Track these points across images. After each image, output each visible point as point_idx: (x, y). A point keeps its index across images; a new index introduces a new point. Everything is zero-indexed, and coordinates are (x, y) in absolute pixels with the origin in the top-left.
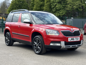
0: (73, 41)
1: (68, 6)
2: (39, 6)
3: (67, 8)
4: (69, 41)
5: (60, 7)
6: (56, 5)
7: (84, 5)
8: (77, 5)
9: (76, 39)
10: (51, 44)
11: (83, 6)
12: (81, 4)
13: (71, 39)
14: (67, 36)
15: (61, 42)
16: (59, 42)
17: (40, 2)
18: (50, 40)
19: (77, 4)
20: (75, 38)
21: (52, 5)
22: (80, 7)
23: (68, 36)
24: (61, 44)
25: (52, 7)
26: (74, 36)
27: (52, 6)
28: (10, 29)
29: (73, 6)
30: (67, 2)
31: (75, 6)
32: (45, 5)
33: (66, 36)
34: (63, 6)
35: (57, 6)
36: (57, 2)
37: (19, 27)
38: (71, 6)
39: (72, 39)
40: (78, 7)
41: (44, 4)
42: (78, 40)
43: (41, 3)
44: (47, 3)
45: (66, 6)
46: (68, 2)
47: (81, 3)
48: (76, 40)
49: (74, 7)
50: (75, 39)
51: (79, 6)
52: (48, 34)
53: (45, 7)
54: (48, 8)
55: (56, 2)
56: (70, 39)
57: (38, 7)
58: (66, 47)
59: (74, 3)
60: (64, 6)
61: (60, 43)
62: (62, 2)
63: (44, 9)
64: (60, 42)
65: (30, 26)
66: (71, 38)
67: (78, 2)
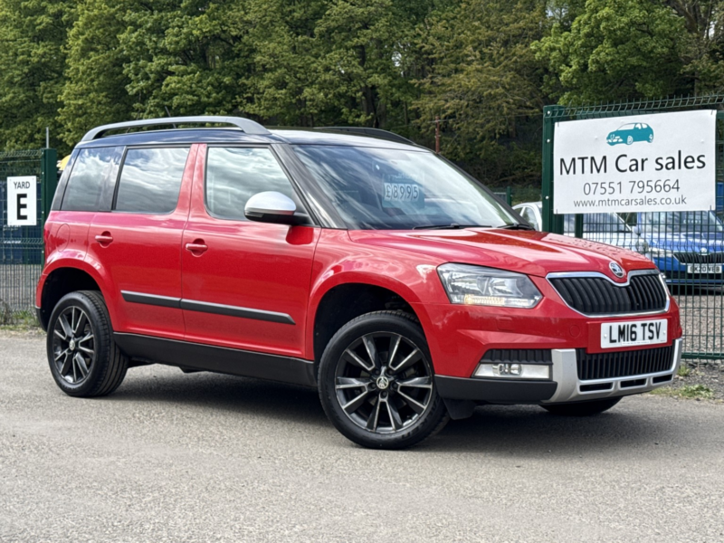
0: (629, 343)
1: (263, 84)
2: (16, 74)
3: (250, 100)
4: (605, 344)
5: (192, 93)
6: (163, 74)
7: (378, 79)
8: (328, 77)
9: (648, 334)
10: (486, 371)
11: (371, 92)
12: (359, 76)
13: (615, 335)
14: (593, 312)
15: (557, 354)
16: (541, 355)
17: (26, 44)
18: (476, 343)
19: (327, 69)
20: (639, 323)
21: (128, 69)
22: (353, 99)
23: (599, 312)
24: (551, 365)
25: (131, 90)
26: (633, 309)
27: (128, 80)
28: (97, 266)
29: (300, 91)
30: (253, 51)
31: (314, 89)
32: (69, 72)
33: (585, 311)
34: (218, 86)
35: (171, 82)
36: (175, 54)
37: (195, 250)
38: (281, 84)
39: (621, 333)
40: (339, 96)
41: (64, 66)
42: (655, 341)
43: (40, 50)
44: (84, 53)
45: (244, 88)
46: (258, 58)
47: (362, 63)
48: (648, 342)
49: (307, 92)
50: (639, 330)
51: (343, 89)
52: (456, 299)
53: (68, 88)
54: (102, 96)
55: (164, 51)
56: (609, 336)
57: (11, 83)
58: (583, 388)
59: (306, 67)
60: (227, 80)
61: (550, 358)
62: (211, 49)
63: (62, 105)
64: (549, 351)
65: (291, 238)
66: (615, 325)
67: (335, 55)
